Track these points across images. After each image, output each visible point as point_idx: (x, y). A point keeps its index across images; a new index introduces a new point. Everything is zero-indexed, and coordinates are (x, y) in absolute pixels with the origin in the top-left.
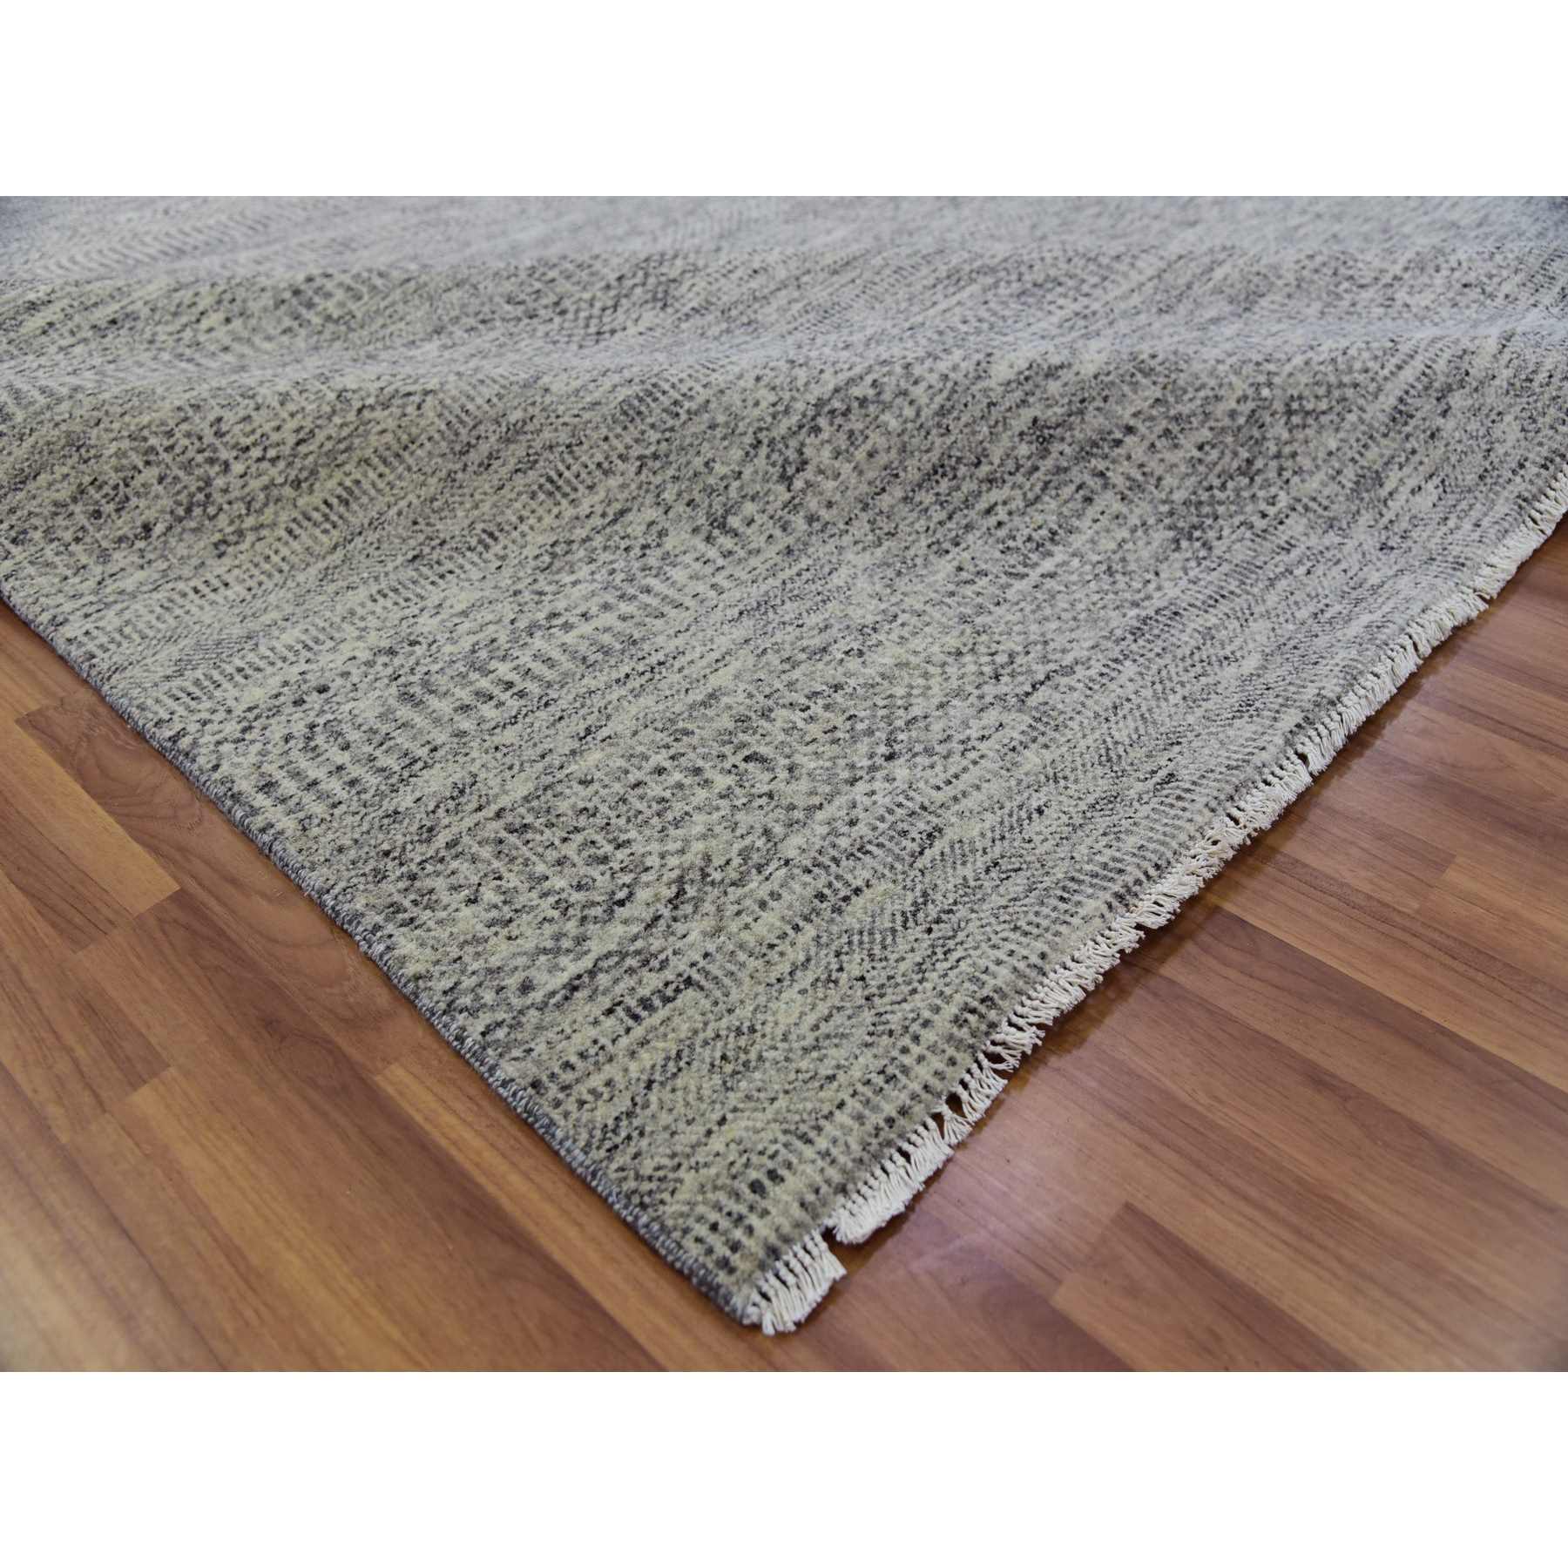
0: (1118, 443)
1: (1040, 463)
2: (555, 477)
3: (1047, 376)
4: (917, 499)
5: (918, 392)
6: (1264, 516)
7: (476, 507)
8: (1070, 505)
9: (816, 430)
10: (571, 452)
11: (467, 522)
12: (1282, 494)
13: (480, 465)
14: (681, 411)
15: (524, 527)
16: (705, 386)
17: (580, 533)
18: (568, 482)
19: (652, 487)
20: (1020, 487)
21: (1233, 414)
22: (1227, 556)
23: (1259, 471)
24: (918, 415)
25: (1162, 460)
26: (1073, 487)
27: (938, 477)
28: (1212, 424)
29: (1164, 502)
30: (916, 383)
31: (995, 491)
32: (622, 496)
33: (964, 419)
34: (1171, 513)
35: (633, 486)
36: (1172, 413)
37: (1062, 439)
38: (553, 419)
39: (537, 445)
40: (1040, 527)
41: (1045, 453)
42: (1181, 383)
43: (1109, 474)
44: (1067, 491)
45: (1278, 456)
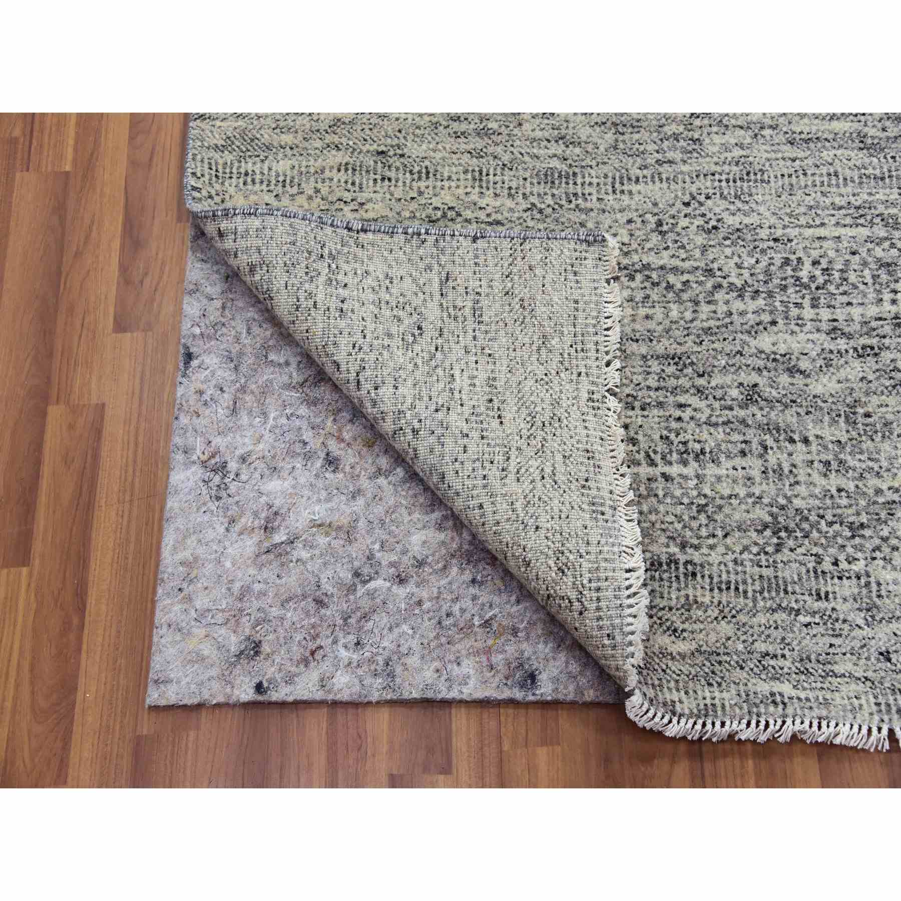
0: (792, 441)
1: (736, 408)
2: (484, 173)
3: (788, 369)
4: (650, 363)
5: (705, 309)
6: (836, 563)
7: (434, 151)
8: (729, 445)
9: (632, 278)
10: (503, 169)
11: (424, 155)
12: (862, 563)
13: (455, 133)
14: (574, 202)
15: (446, 184)
16: (599, 199)
17: (468, 214)
18: (488, 182)
19: (525, 224)
20: (712, 410)
21: (879, 492)
22: (780, 565)
23: (863, 536)
24: (692, 321)
25: (809, 475)
26: (741, 438)
27: (672, 362)
28: (860, 484)
29: (785, 497)
30: (709, 302)
31: (696, 398)
32: (506, 214)
33: (715, 346)
34: (782, 508)
35: (516, 215)
36: (842, 456)
37: (761, 409)
38: (508, 145)
39: (490, 150)
40: (699, 442)
41: (744, 406)
42: (864, 446)
43: (769, 451)
44: (736, 437)
45: (885, 539)
